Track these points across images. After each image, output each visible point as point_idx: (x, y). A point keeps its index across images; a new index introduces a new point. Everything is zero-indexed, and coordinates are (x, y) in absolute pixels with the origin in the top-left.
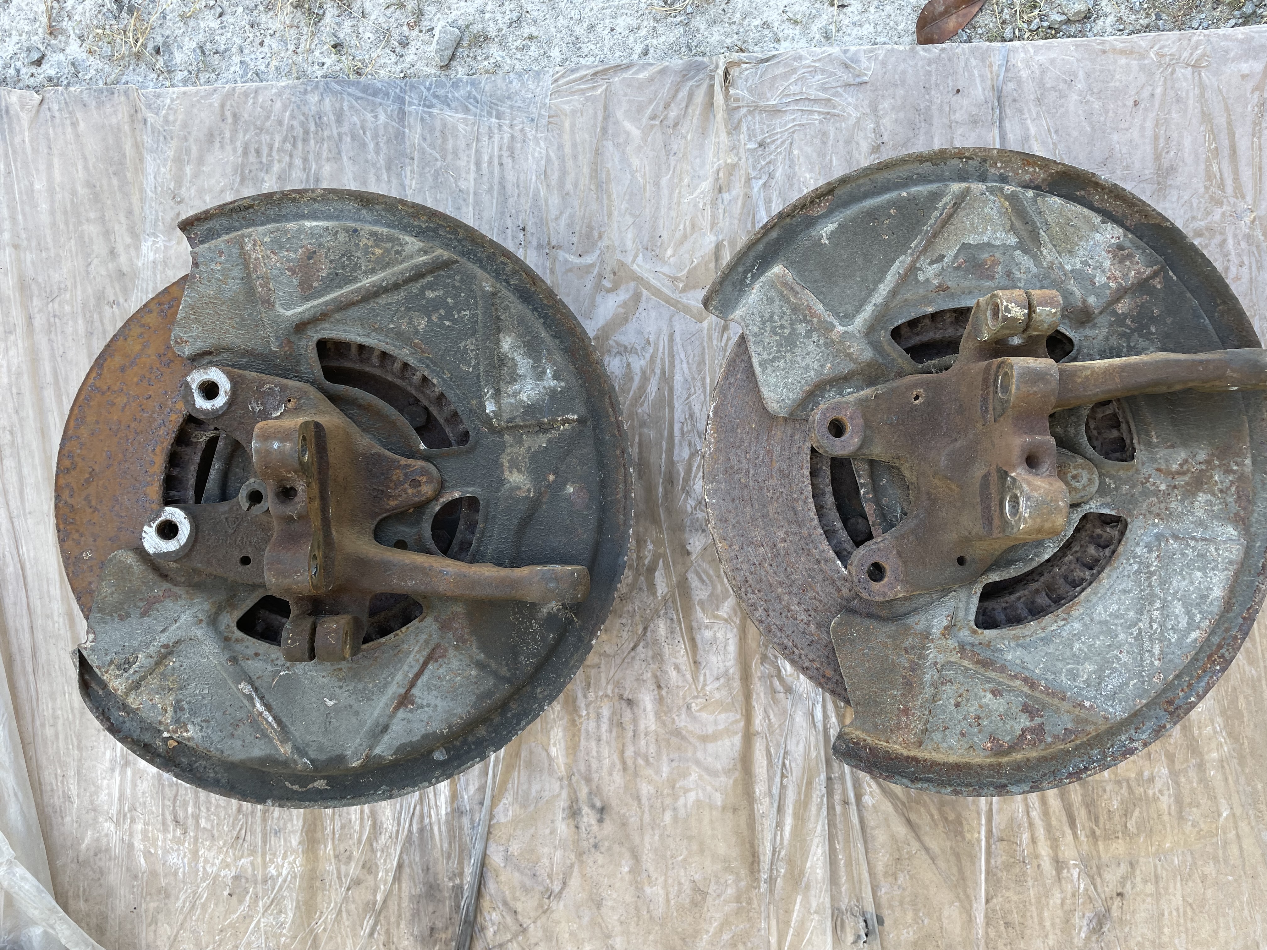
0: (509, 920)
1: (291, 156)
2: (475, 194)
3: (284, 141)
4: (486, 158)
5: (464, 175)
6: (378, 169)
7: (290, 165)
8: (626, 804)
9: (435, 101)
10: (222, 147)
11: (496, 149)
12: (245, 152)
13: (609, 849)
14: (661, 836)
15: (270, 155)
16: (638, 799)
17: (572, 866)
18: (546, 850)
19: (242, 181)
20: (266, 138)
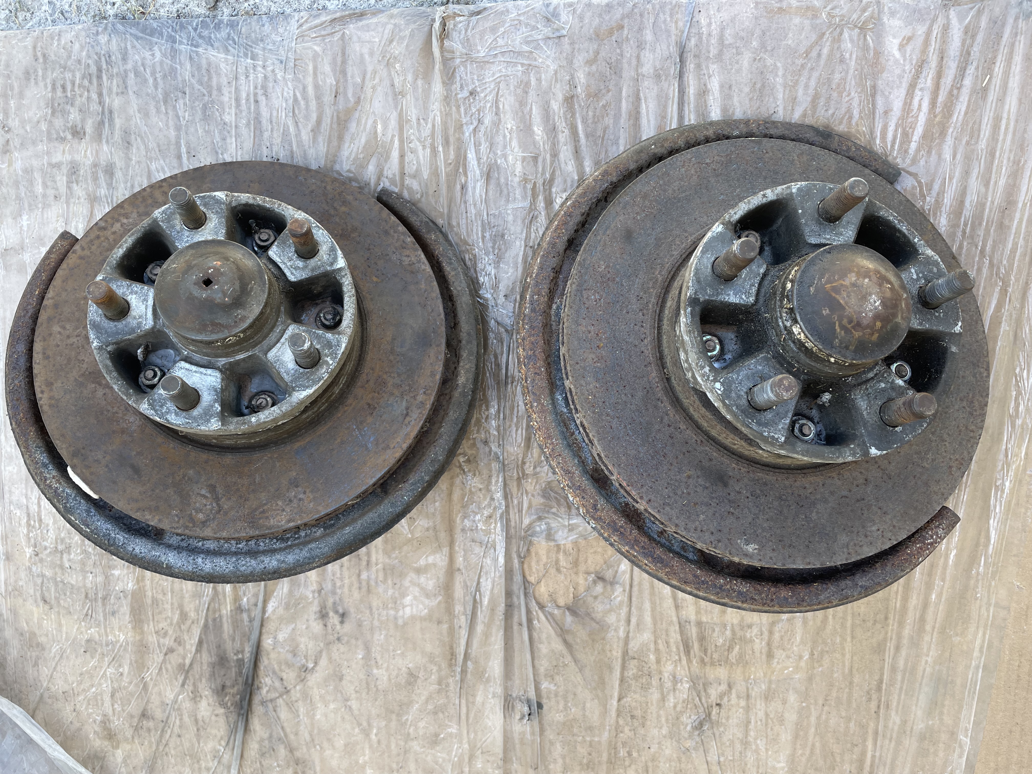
0: (277, 684)
1: (88, 91)
2: (236, 127)
3: (83, 77)
4: (244, 95)
5: (227, 110)
6: (158, 102)
7: (89, 98)
8: (361, 612)
9: (200, 41)
10: (36, 83)
11: (252, 88)
12: (54, 89)
13: (348, 642)
14: (386, 636)
15: (73, 90)
16: (371, 608)
17: (321, 652)
18: (303, 640)
19: (53, 113)
20: (68, 75)
